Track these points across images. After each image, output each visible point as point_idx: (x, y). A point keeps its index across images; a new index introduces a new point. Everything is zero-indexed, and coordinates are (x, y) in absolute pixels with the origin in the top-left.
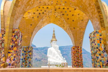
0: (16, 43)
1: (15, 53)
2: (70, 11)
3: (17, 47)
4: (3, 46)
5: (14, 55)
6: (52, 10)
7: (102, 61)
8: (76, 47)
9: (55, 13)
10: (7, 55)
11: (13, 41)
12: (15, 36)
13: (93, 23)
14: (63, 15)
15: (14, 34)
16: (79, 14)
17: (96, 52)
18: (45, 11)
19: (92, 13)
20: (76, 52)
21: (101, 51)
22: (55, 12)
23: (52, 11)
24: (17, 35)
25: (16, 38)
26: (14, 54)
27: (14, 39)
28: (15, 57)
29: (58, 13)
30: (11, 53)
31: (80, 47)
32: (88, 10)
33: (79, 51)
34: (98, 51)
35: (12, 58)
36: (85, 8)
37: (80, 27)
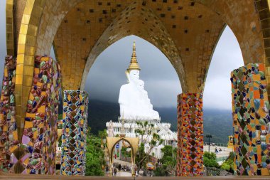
0: (43, 94)
1: (42, 121)
2: (180, 8)
3: (47, 106)
4: (11, 102)
5: (41, 126)
6: (135, 3)
7: (262, 143)
8: (190, 95)
9: (143, 12)
10: (22, 125)
11: (35, 88)
12: (40, 75)
13: (242, 43)
14: (163, 16)
15: (38, 71)
16: (200, 17)
17: (248, 121)
18: (119, 6)
19: (243, 17)
20: (190, 106)
21: (262, 120)
22: (144, 8)
23: (134, 6)
24: (46, 74)
25: (42, 82)
26: (39, 122)
27: (39, 85)
28: (42, 131)
29: (150, 11)
30: (33, 119)
31: (198, 96)
32: (230, 7)
33: (197, 103)
34: (255, 118)
35: (36, 134)
36: (225, 3)
37: (201, 48)
